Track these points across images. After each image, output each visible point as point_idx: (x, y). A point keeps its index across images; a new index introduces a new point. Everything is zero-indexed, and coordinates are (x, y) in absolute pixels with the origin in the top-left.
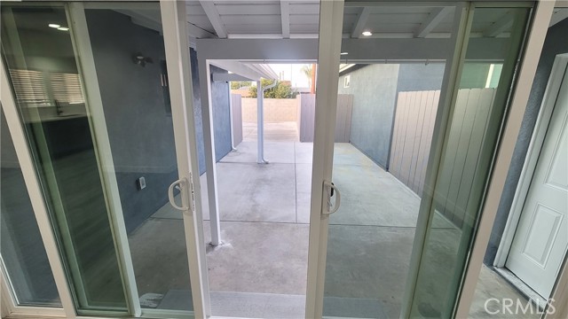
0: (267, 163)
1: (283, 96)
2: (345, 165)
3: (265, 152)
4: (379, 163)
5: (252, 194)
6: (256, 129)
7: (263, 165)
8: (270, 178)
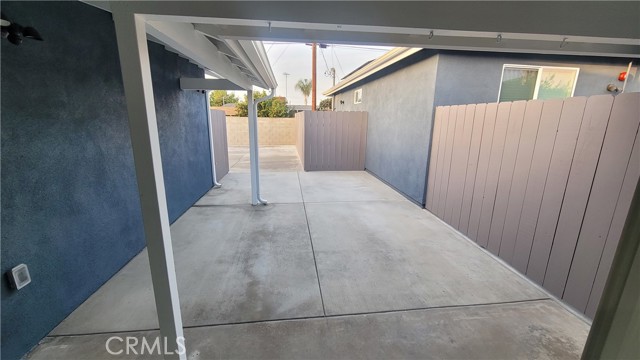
0: (265, 204)
1: (278, 115)
2: (370, 202)
3: (261, 188)
4: (411, 198)
5: (246, 260)
6: (248, 155)
7: (258, 208)
8: (271, 229)
